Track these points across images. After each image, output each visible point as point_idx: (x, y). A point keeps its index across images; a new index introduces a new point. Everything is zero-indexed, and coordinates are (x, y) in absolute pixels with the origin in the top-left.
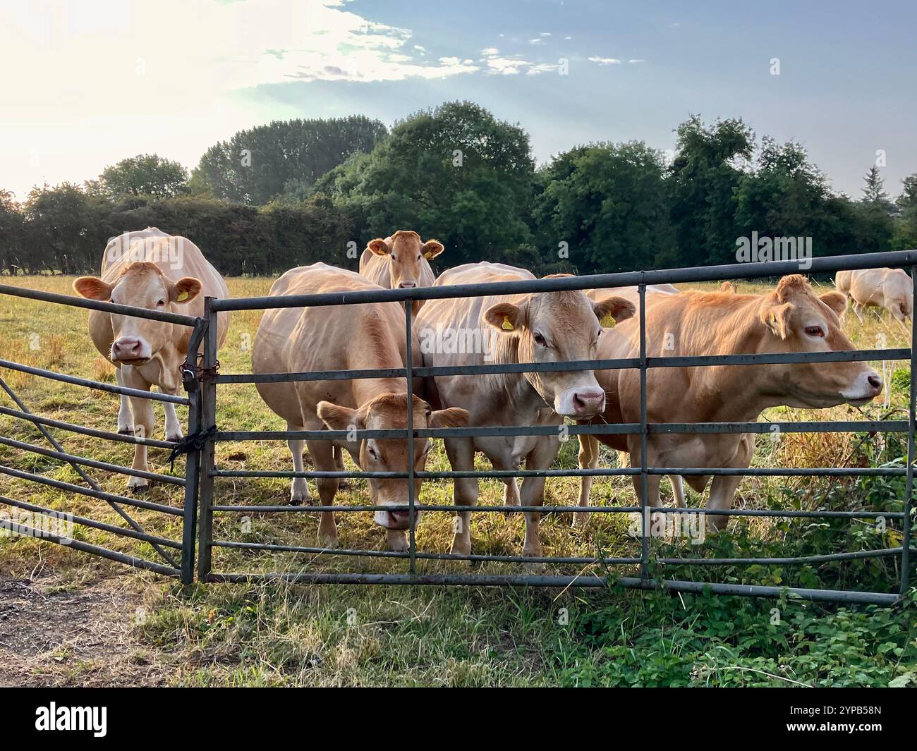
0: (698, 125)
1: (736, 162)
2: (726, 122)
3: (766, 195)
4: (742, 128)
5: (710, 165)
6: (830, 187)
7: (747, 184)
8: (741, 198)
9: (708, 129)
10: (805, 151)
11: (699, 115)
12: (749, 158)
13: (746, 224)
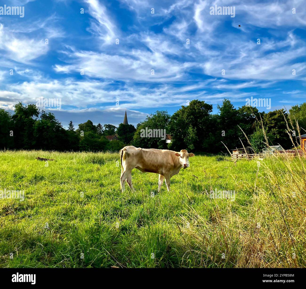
0: (22, 105)
1: (34, 117)
2: (31, 105)
3: (43, 127)
4: (36, 107)
5: (26, 118)
6: (62, 126)
7: (38, 124)
8: (36, 128)
9: (24, 106)
10: (54, 115)
11: (22, 102)
12: (37, 116)
13: (37, 136)
